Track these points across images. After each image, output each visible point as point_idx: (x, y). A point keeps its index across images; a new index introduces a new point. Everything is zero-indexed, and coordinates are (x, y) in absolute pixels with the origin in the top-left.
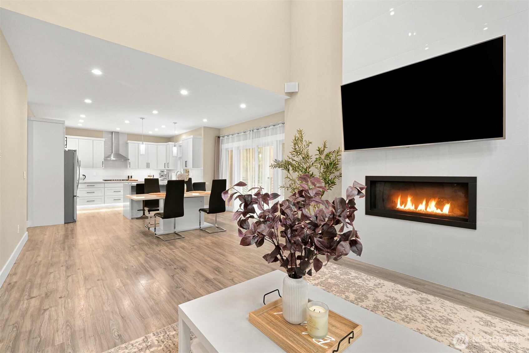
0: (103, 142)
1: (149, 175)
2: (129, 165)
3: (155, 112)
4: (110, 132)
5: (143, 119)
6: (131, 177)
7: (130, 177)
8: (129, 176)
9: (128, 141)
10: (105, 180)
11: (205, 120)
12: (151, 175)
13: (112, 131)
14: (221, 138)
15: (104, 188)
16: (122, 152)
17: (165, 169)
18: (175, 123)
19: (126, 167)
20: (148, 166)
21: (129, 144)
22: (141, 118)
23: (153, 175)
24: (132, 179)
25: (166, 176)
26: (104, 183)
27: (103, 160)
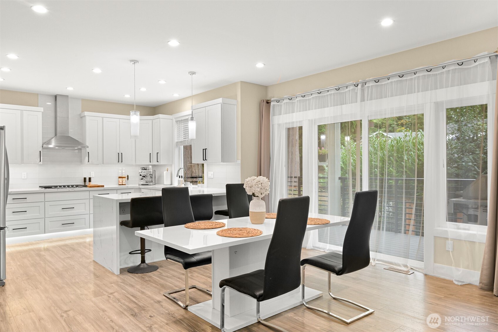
0: (40, 115)
1: (120, 176)
2: (87, 158)
3: (174, 43)
4: (51, 96)
5: (135, 62)
6: (90, 179)
7: (87, 180)
8: (85, 179)
9: (86, 112)
10: (46, 187)
11: (260, 65)
12: (124, 176)
13: (56, 94)
14: (272, 104)
15: (45, 202)
16: (72, 134)
17: (150, 164)
18: (193, 73)
19: (81, 162)
20: (120, 158)
21: (88, 119)
22: (131, 61)
23: (128, 176)
24: (93, 183)
25: (151, 177)
26: (45, 193)
27: (41, 149)
